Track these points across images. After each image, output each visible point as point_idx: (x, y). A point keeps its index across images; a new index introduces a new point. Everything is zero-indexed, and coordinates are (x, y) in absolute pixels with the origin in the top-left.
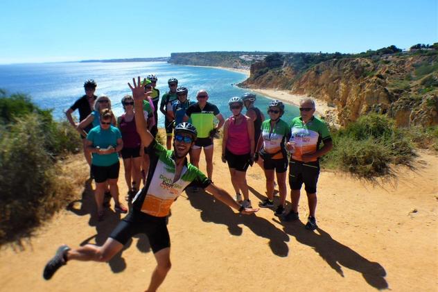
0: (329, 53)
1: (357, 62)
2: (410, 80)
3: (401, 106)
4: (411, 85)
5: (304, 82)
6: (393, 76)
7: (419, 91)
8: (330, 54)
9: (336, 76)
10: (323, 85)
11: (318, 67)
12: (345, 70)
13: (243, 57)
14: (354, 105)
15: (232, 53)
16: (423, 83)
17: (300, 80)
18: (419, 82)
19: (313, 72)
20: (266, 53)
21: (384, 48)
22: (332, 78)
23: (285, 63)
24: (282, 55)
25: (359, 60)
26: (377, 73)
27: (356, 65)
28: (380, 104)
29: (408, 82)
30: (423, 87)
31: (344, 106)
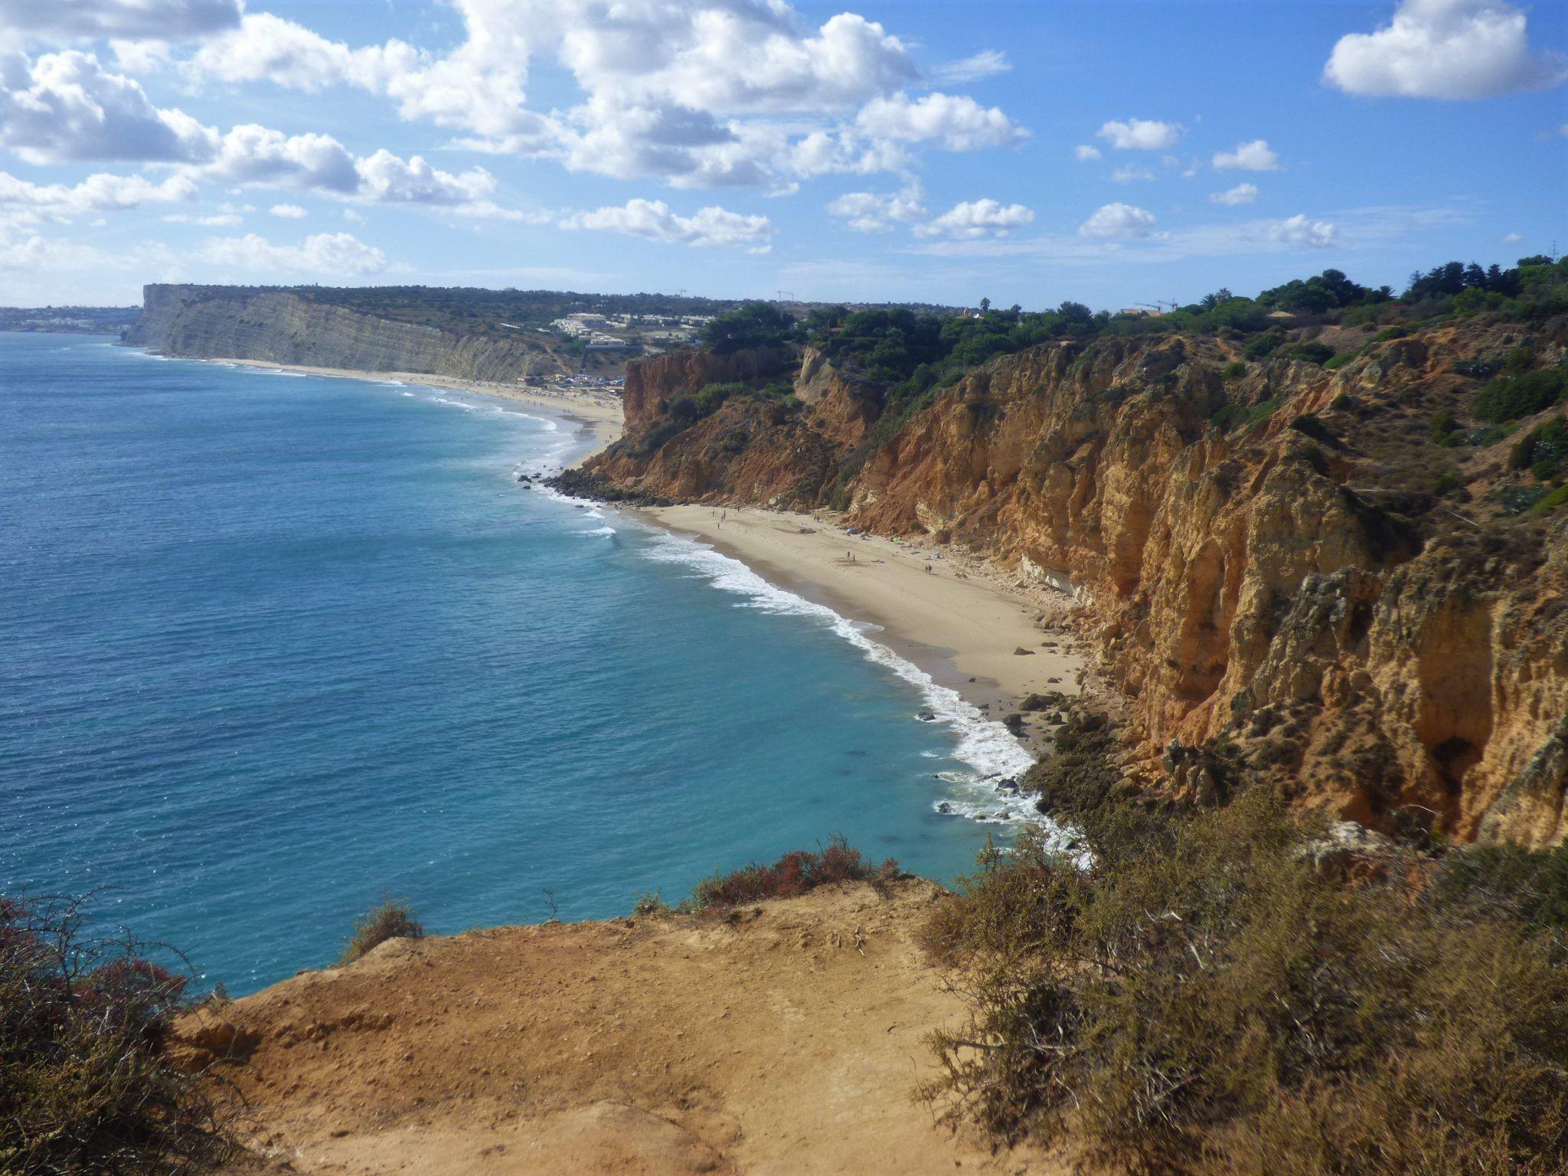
0: (1027, 308)
1: (1178, 355)
2: (1455, 443)
3: (1446, 577)
4: (1468, 469)
5: (917, 458)
6: (1371, 426)
7: (1510, 500)
8: (1037, 317)
9: (1080, 428)
10: (1012, 478)
11: (983, 384)
12: (1121, 395)
13: (572, 326)
14: (1193, 583)
15: (512, 298)
16: (1525, 456)
17: (892, 451)
18: (1500, 453)
19: (958, 408)
20: (698, 306)
21: (1295, 285)
22: (1058, 437)
23: (808, 357)
24: (789, 319)
25: (1189, 348)
26: (1288, 411)
27: (1182, 371)
28: (1336, 576)
29: (1450, 456)
30: (1528, 479)
31: (1128, 586)
